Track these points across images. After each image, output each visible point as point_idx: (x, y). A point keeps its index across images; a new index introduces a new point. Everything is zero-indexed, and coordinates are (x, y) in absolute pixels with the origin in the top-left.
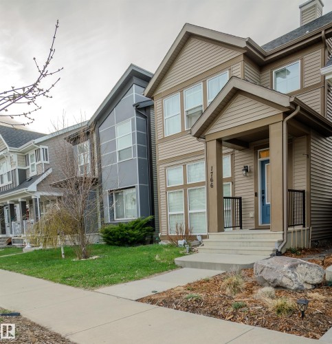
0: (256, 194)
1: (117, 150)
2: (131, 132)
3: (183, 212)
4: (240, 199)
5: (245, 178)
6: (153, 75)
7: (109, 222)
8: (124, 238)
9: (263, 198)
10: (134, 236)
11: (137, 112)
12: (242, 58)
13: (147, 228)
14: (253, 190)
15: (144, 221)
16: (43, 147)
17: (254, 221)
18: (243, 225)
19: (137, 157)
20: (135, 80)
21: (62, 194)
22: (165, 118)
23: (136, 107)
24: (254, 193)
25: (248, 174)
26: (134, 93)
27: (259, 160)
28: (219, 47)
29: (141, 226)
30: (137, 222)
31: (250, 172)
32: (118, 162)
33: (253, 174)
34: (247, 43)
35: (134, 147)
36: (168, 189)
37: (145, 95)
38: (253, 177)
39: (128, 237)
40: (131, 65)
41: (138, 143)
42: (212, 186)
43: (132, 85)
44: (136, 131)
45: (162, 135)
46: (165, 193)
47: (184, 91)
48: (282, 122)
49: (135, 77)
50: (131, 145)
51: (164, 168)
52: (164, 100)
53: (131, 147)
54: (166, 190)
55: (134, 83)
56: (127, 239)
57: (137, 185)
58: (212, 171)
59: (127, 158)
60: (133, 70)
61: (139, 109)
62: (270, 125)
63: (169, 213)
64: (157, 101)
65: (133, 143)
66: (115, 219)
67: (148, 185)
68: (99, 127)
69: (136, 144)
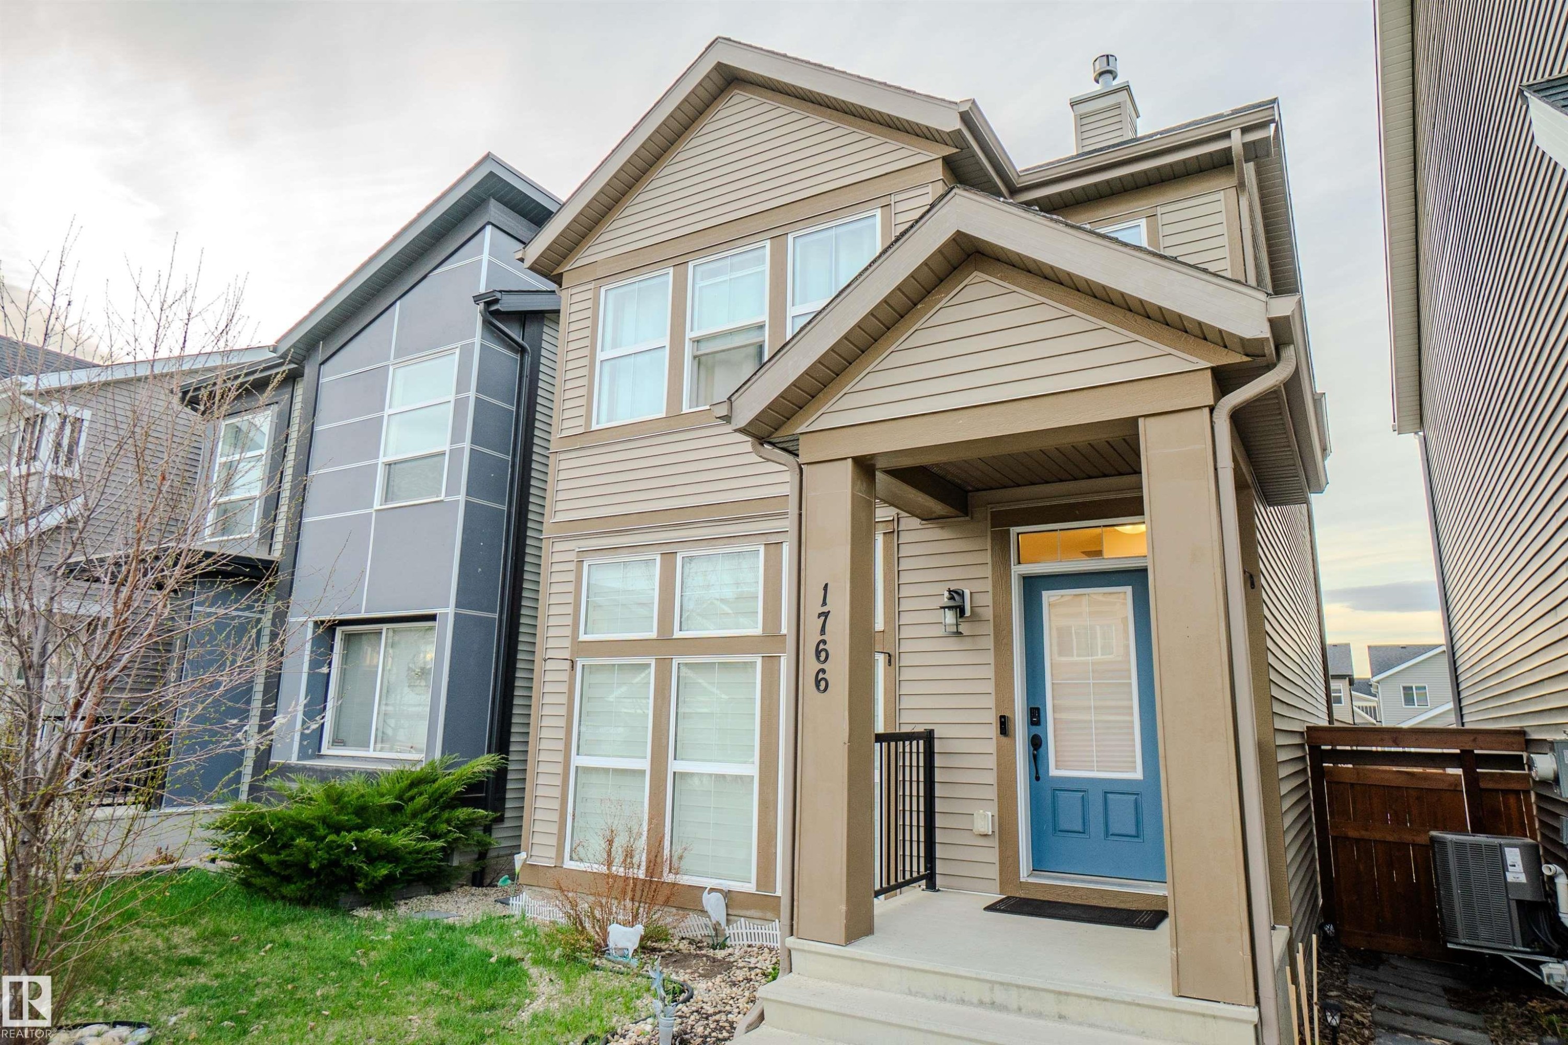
0: (1004, 726)
1: (382, 460)
2: (452, 397)
3: (645, 764)
4: (928, 737)
5: (953, 644)
7: (294, 760)
8: (335, 863)
9: (1036, 743)
10: (392, 856)
11: (489, 326)
12: (936, 172)
13: (463, 813)
14: (990, 702)
15: (453, 779)
16: (66, 409)
17: (993, 856)
19: (461, 497)
20: (495, 211)
22: (600, 356)
23: (488, 304)
24: (992, 718)
25: (964, 629)
26: (485, 257)
27: (1017, 570)
29: (435, 800)
31: (975, 618)
32: (377, 506)
33: (989, 629)
34: (965, 118)
35: (455, 454)
36: (583, 648)
37: (528, 263)
38: (989, 643)
39: (359, 861)
40: (488, 157)
41: (474, 441)
42: (821, 683)
43: (483, 228)
44: (472, 394)
45: (581, 421)
46: (567, 665)
47: (691, 265)
48: (1207, 410)
49: (493, 202)
50: (446, 448)
51: (574, 553)
52: (603, 290)
53: (443, 454)
54: (572, 654)
55: (489, 223)
56: (353, 875)
57: (448, 611)
58: (825, 609)
59: (420, 496)
60: (491, 174)
61: (497, 314)
62: (1141, 421)
63: (577, 761)
64: (574, 291)
65: (456, 437)
66: (324, 751)
67: (497, 616)
68: (323, 363)
69: (467, 445)
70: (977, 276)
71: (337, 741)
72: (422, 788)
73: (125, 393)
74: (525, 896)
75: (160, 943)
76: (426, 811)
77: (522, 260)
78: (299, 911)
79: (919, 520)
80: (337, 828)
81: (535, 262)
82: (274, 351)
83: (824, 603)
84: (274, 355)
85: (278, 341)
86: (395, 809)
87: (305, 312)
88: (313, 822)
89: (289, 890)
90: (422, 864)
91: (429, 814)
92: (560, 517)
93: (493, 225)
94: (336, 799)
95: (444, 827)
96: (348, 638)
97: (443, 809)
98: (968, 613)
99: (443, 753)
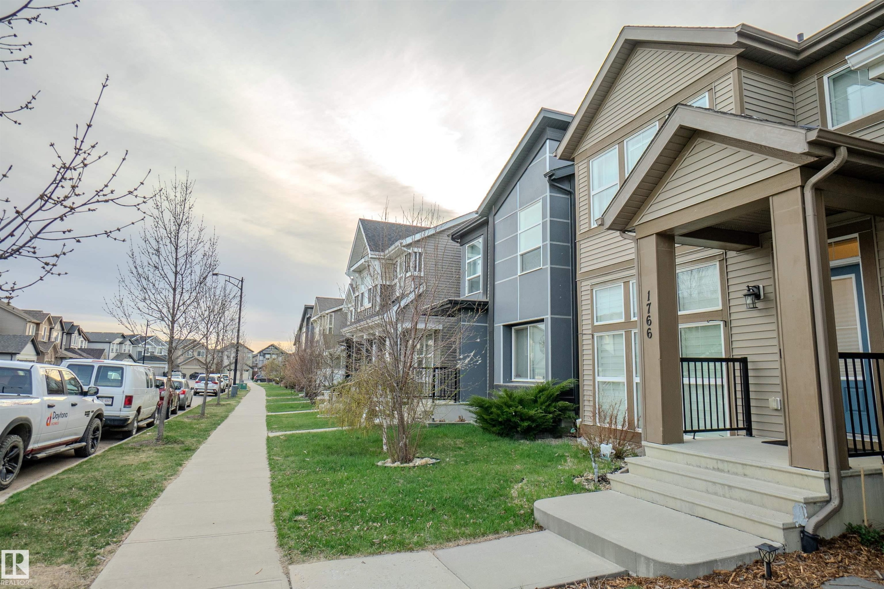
1: (519, 253)
2: (541, 222)
3: (624, 379)
4: (744, 361)
5: (755, 313)
6: (574, 117)
7: (502, 383)
8: (509, 420)
10: (531, 419)
11: (552, 186)
12: (734, 64)
13: (561, 403)
14: (775, 342)
15: (556, 390)
16: (416, 250)
17: (781, 420)
18: (754, 426)
19: (548, 266)
20: (549, 133)
21: (440, 327)
22: (592, 193)
23: (550, 177)
25: (759, 305)
26: (548, 155)
28: (689, 53)
29: (549, 398)
30: (542, 390)
31: (766, 299)
32: (519, 274)
33: (773, 305)
34: (741, 34)
35: (544, 246)
36: (596, 329)
37: (559, 156)
38: (774, 311)
39: (517, 420)
40: (543, 110)
41: (551, 240)
42: (649, 334)
43: (545, 142)
44: (548, 219)
45: (587, 225)
46: (590, 337)
47: (625, 142)
48: (799, 189)
49: (548, 128)
50: (541, 244)
51: (589, 286)
52: (591, 162)
53: (540, 248)
54: (592, 332)
55: (547, 139)
56: (516, 425)
57: (548, 317)
58: (649, 302)
59: (534, 268)
60: (544, 117)
61: (554, 180)
62: (771, 198)
63: (598, 379)
64: (580, 164)
65: (544, 240)
66: (513, 380)
67: (571, 317)
68: (495, 215)
69: (548, 242)
70: (700, 140)
71: (518, 376)
72: (544, 393)
73: (433, 239)
74: (582, 438)
75: (452, 443)
76: (546, 402)
77: (556, 156)
78: (497, 437)
79: (735, 252)
80: (509, 406)
81: (561, 156)
82: (477, 214)
83: (649, 300)
84: (477, 215)
85: (478, 209)
86: (535, 401)
87: (485, 195)
88: (502, 404)
89: (494, 429)
90: (546, 424)
91: (547, 403)
92: (583, 270)
93: (550, 139)
94: (510, 396)
95: (552, 409)
96: (517, 331)
97: (553, 402)
98: (762, 297)
99: (552, 378)
